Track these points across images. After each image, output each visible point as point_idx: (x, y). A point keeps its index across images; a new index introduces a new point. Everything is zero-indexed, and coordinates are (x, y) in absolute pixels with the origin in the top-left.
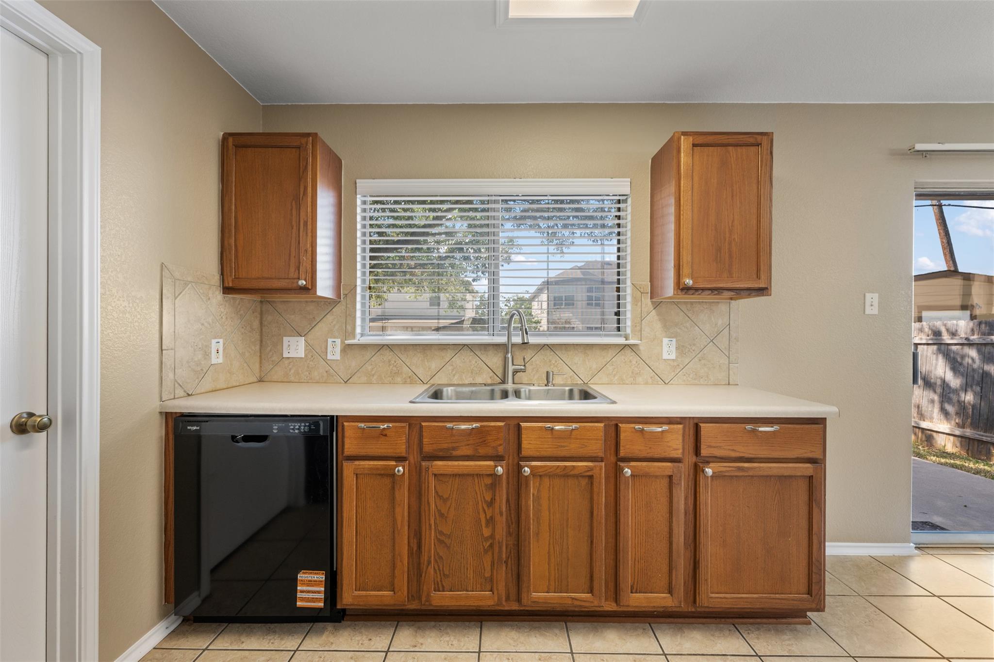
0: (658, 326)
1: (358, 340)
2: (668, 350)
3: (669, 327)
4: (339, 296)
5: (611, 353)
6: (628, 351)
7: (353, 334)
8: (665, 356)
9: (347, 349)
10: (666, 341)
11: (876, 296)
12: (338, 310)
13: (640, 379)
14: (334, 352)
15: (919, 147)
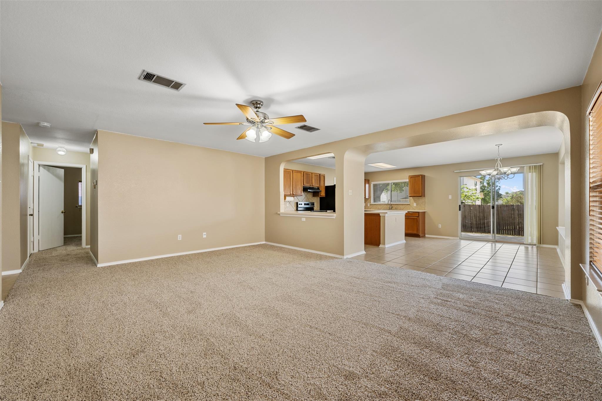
0: (413, 201)
1: (372, 203)
2: (415, 205)
3: (415, 201)
4: (369, 198)
5: (406, 205)
6: (408, 205)
7: (371, 203)
8: (414, 206)
9: (370, 205)
10: (414, 203)
11: (451, 196)
12: (369, 200)
13: (411, 209)
14: (369, 205)
15: (455, 171)
